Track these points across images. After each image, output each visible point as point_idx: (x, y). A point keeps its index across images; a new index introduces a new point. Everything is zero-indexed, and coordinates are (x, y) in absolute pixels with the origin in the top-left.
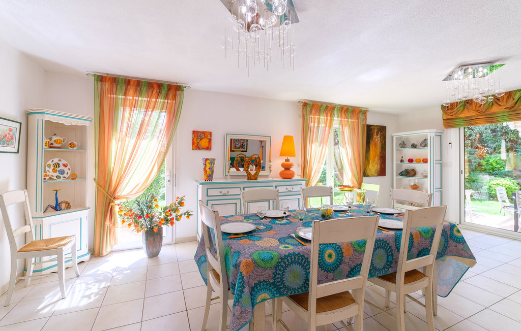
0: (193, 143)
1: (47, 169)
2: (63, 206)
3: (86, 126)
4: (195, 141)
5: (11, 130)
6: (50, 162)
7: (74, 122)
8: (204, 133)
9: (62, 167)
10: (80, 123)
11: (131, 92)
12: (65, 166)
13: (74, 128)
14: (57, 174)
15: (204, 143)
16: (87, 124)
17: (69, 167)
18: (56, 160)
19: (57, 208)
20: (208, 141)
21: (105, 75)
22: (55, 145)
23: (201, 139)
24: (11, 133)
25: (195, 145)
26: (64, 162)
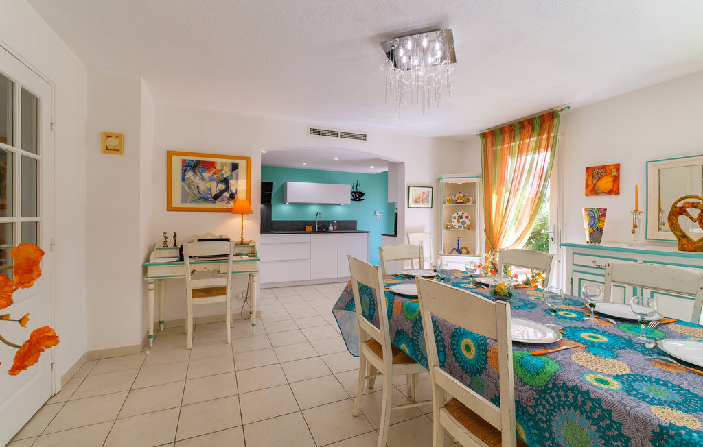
0: (587, 187)
1: (453, 220)
2: (464, 251)
3: (475, 183)
4: (590, 182)
5: (424, 193)
6: (455, 215)
7: (464, 181)
8: (604, 167)
9: (464, 219)
10: (470, 180)
11: (507, 139)
12: (467, 217)
13: (465, 185)
14: (460, 224)
15: (606, 183)
16: (477, 180)
17: (469, 219)
18: (460, 213)
19: (459, 251)
20: (611, 179)
21: (487, 131)
22: (458, 201)
23: (600, 178)
24: (425, 195)
25: (590, 189)
26: (466, 214)
